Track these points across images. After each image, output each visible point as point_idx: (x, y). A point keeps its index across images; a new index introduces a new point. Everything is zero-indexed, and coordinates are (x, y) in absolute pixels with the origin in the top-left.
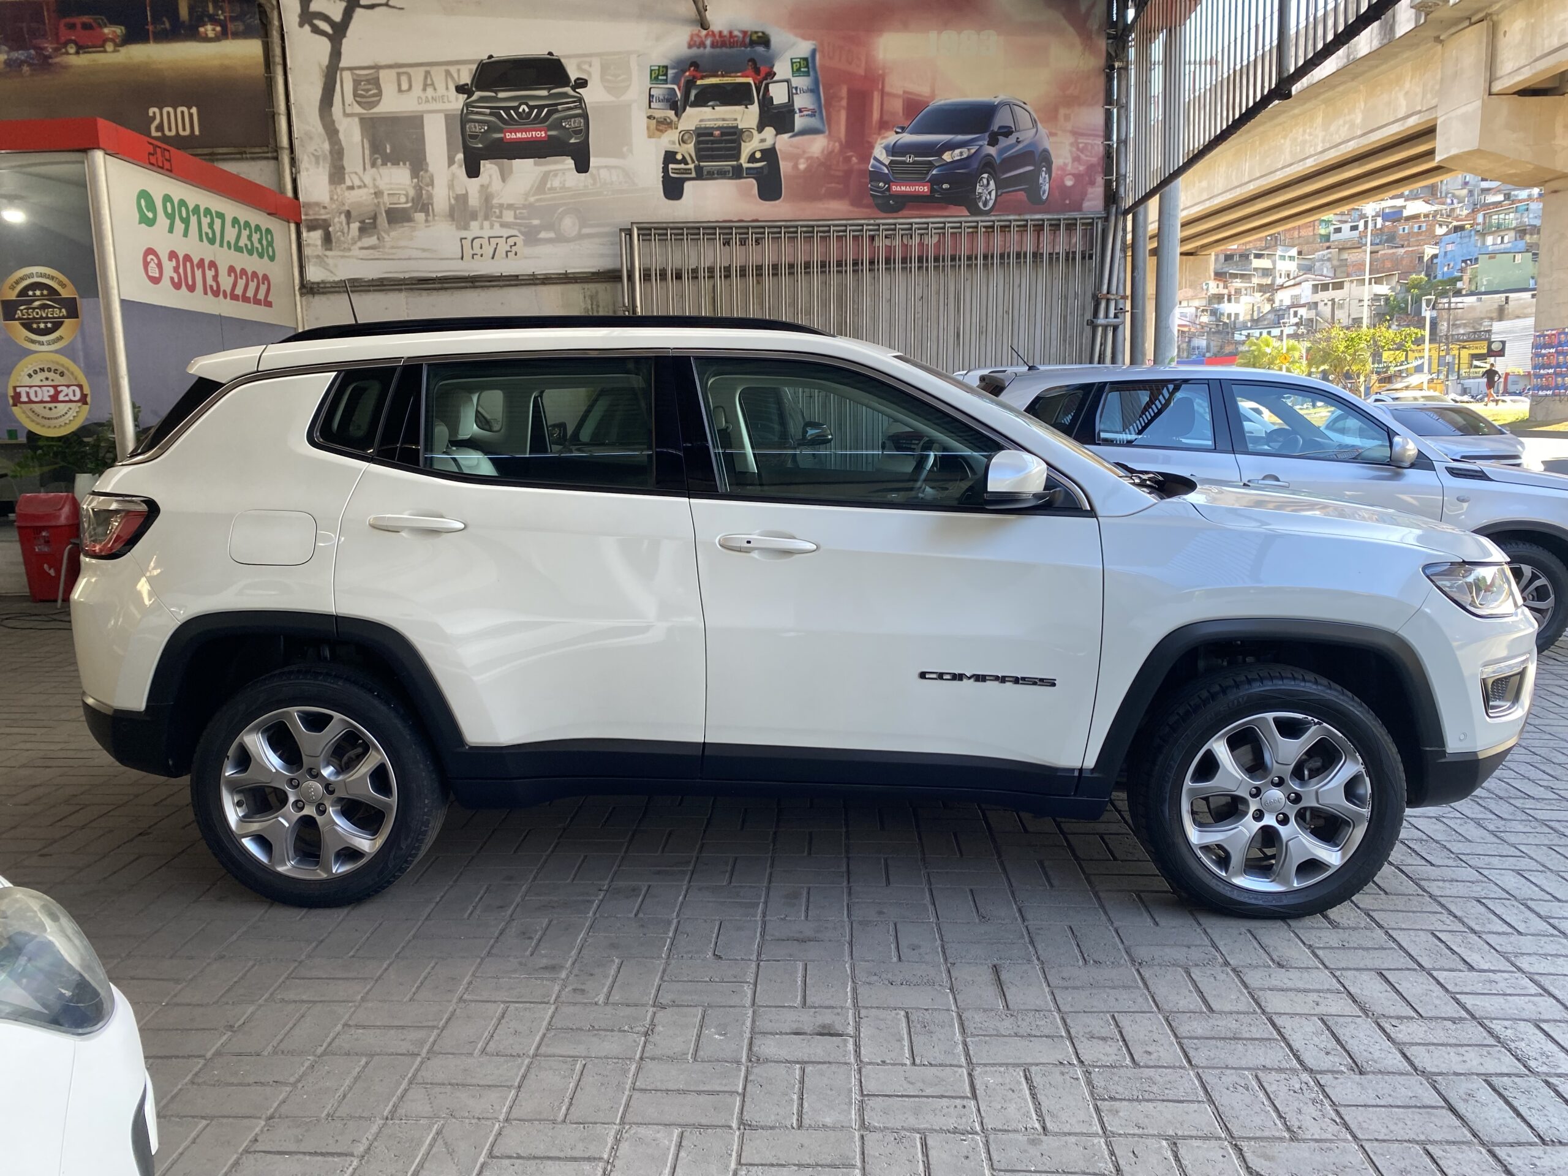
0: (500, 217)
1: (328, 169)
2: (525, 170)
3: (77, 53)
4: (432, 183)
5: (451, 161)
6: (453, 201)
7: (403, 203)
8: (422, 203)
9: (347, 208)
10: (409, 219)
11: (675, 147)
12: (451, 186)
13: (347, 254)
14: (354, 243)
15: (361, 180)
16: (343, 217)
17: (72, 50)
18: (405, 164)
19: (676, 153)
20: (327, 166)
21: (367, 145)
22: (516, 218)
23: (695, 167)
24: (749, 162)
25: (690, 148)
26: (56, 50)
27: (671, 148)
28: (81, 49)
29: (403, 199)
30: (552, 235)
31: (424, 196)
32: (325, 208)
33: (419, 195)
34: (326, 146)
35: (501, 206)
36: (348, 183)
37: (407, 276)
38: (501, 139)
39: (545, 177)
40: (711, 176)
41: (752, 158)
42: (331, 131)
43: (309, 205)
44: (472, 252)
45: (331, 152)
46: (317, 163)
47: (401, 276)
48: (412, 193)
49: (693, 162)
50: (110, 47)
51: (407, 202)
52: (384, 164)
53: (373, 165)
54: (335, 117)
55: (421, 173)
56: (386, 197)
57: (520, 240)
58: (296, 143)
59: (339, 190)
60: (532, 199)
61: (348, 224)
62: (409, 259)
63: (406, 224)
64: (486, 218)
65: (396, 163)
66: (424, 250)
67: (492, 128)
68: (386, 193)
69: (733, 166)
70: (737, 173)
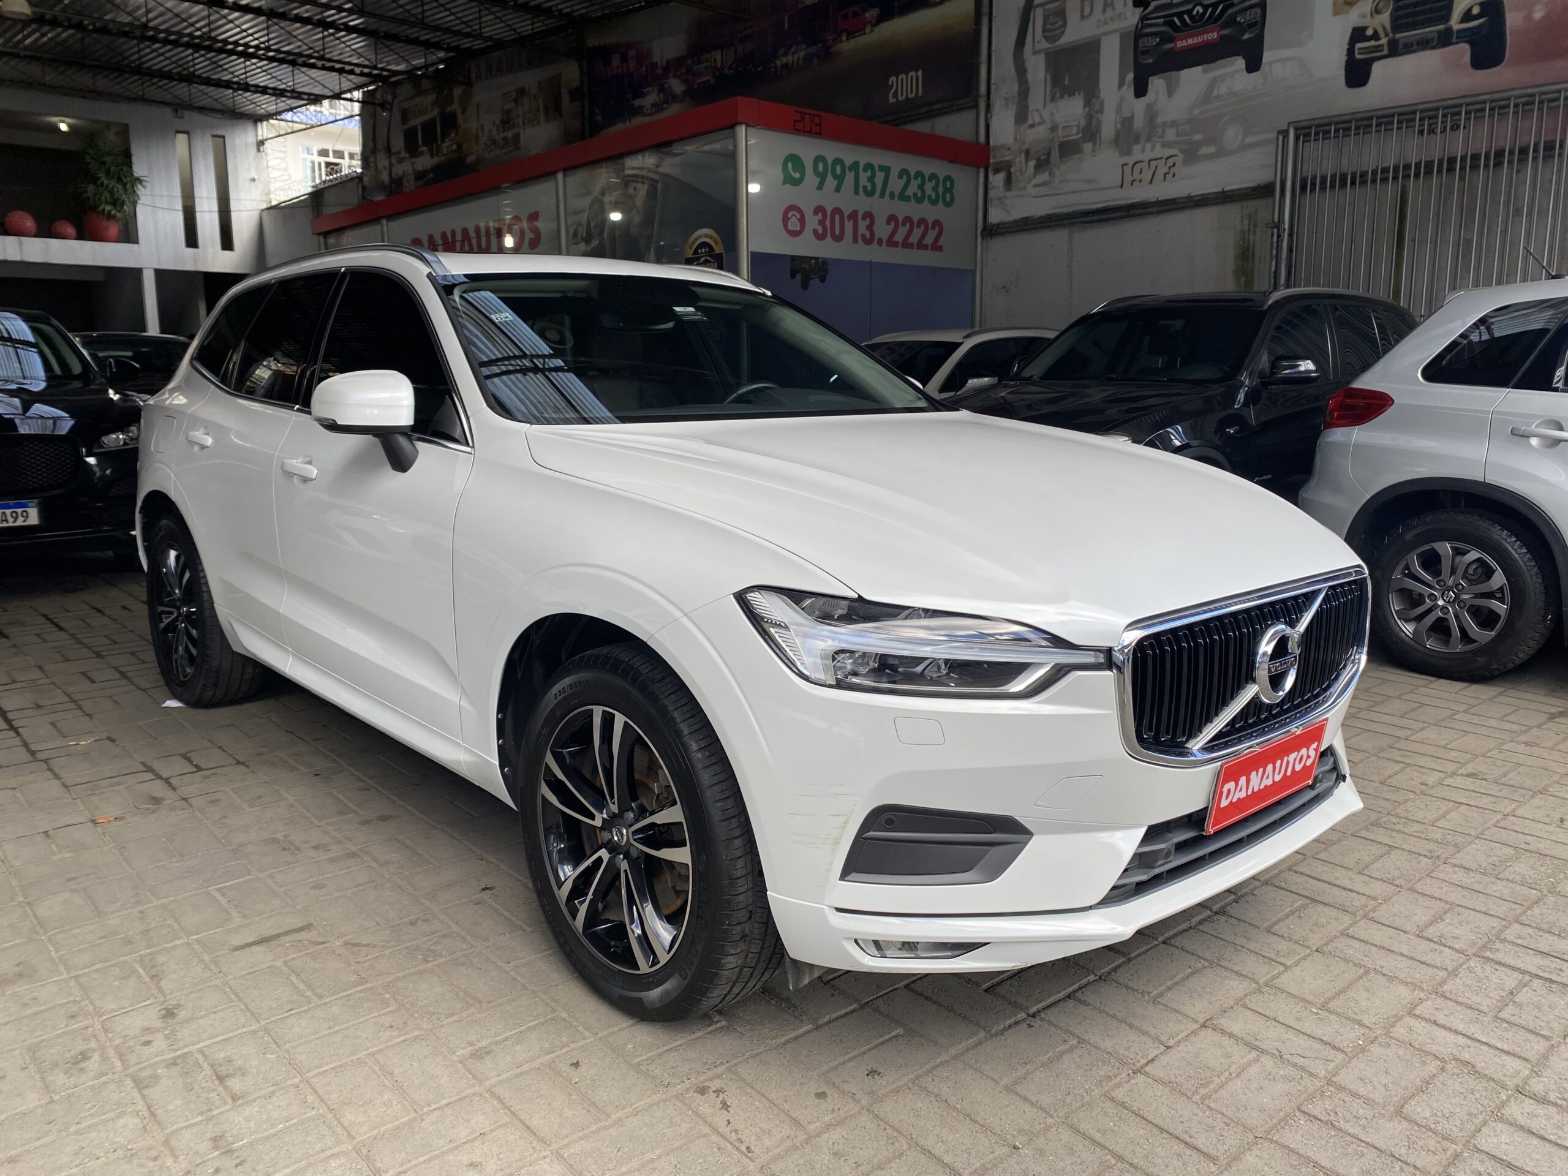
0: (1162, 137)
1: (1014, 110)
2: (1193, 78)
3: (848, 39)
4: (1101, 111)
5: (1121, 84)
6: (1119, 126)
7: (1075, 135)
8: (1091, 132)
9: (1026, 146)
10: (1079, 151)
11: (1367, 21)
12: (1119, 110)
13: (1022, 193)
14: (1030, 181)
15: (1041, 117)
16: (1023, 156)
17: (844, 38)
18: (1079, 94)
19: (1365, 28)
20: (1015, 107)
21: (1049, 81)
22: (1177, 135)
23: (1389, 41)
24: (1462, 22)
25: (1385, 18)
26: (835, 39)
27: (1361, 23)
28: (851, 35)
29: (1075, 131)
30: (1212, 149)
31: (1094, 124)
32: (1009, 149)
33: (1089, 124)
34: (1016, 88)
35: (1164, 124)
36: (1030, 122)
37: (1070, 210)
38: (1172, 49)
39: (1213, 83)
40: (1409, 49)
41: (1467, 16)
42: (1021, 71)
43: (997, 148)
44: (1131, 178)
45: (1019, 93)
46: (1007, 105)
47: (1066, 210)
48: (1083, 123)
49: (1387, 35)
50: (868, 29)
51: (1078, 133)
52: (1062, 97)
53: (1053, 99)
54: (1025, 57)
55: (1094, 100)
56: (1060, 130)
57: (1179, 160)
58: (993, 88)
59: (1022, 130)
60: (1196, 112)
61: (1026, 163)
62: (1074, 192)
63: (1074, 156)
64: (1149, 140)
65: (1071, 94)
66: (1088, 181)
67: (1165, 38)
68: (1061, 126)
69: (1439, 32)
70: (1445, 39)
